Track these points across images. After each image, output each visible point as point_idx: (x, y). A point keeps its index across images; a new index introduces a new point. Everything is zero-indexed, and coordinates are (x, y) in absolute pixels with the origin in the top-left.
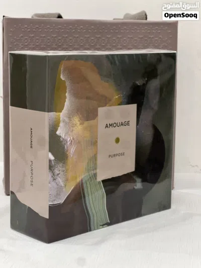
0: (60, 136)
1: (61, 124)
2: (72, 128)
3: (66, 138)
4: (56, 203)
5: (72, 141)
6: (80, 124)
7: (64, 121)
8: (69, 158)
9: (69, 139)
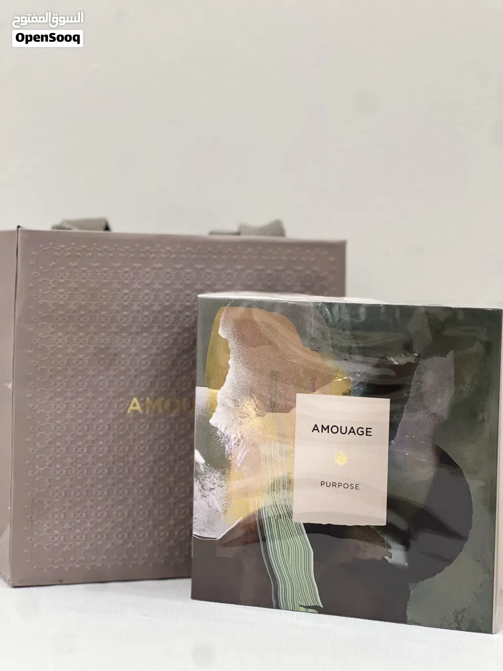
0: (217, 429)
1: (219, 409)
2: (239, 419)
3: (227, 433)
4: (205, 535)
5: (239, 441)
6: (258, 415)
7: (223, 405)
8: (232, 467)
9: (233, 436)
